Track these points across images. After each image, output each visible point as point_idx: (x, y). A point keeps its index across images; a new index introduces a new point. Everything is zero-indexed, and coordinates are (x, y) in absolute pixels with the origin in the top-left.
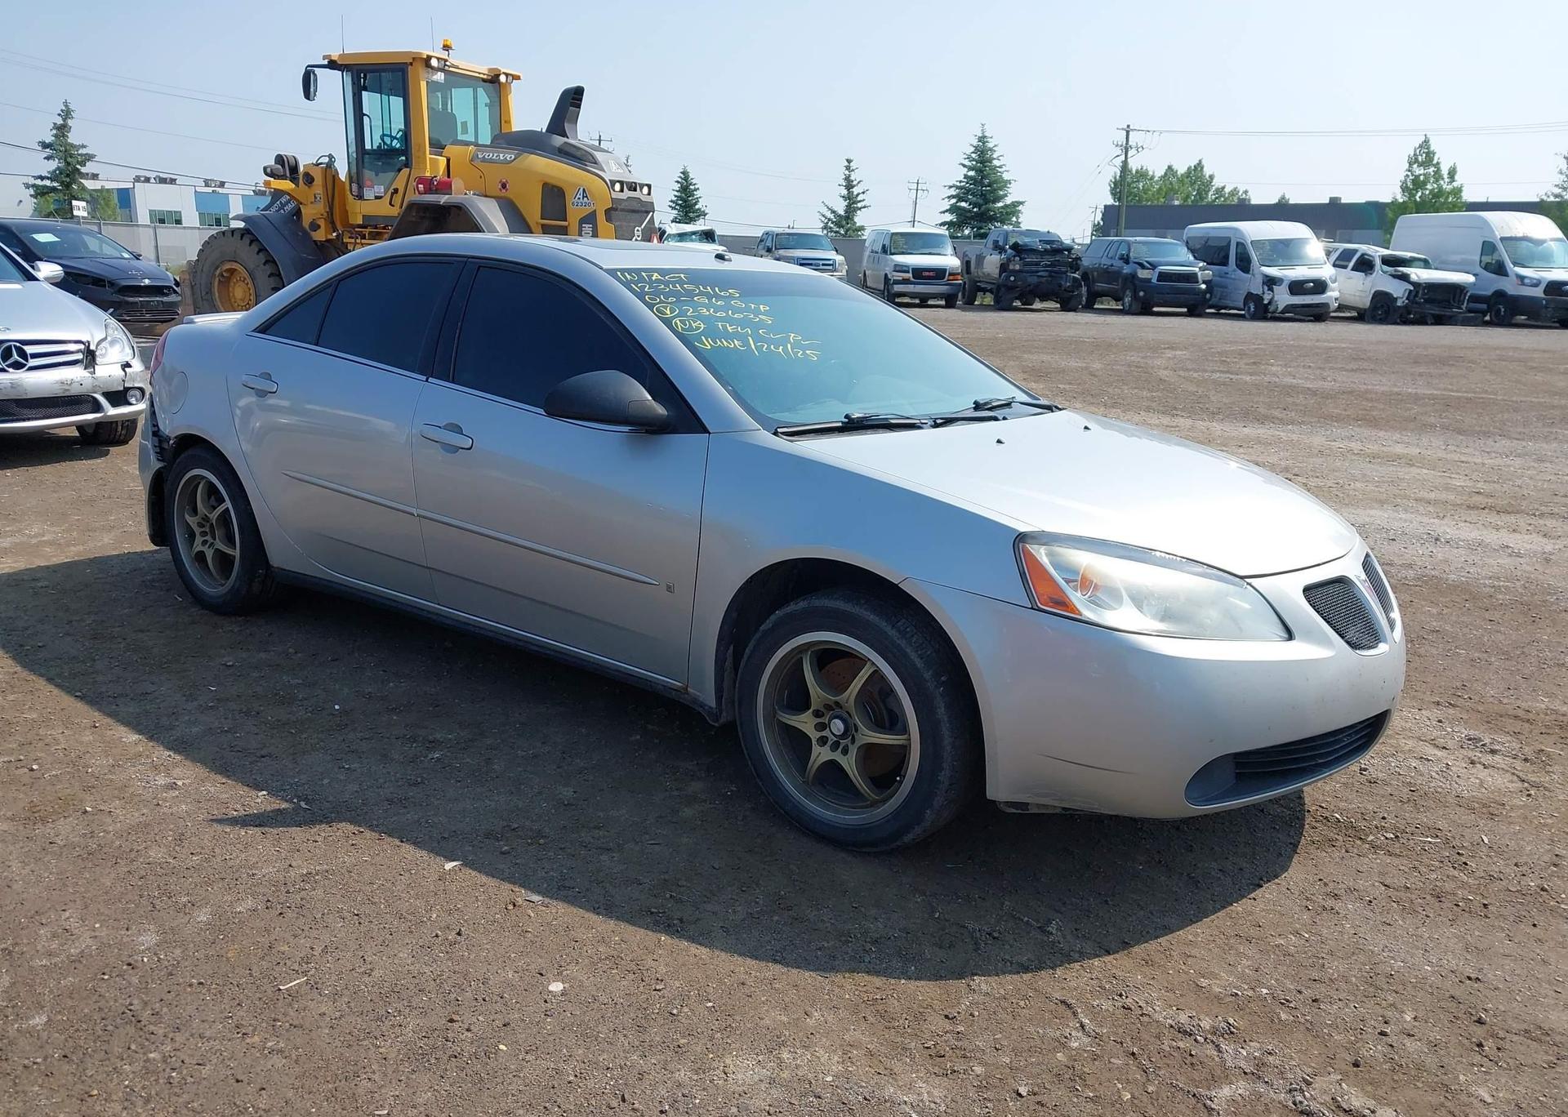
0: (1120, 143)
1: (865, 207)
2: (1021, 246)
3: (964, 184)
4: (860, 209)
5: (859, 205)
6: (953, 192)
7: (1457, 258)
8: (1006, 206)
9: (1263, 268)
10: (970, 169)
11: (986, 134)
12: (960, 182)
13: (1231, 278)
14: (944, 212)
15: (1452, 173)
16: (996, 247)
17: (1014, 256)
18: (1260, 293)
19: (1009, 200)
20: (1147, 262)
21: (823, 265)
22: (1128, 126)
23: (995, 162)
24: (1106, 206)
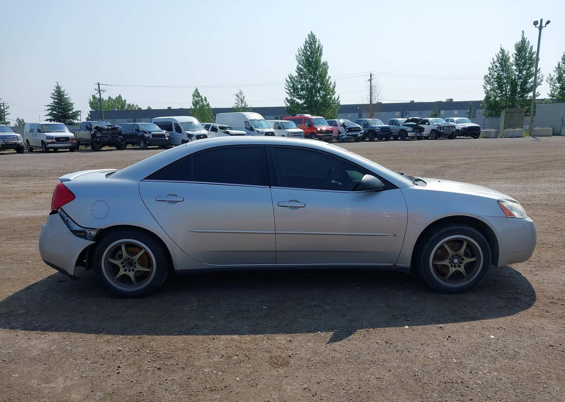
0: (97, 89)
1: (8, 114)
2: (100, 127)
3: (54, 105)
4: (6, 115)
5: (5, 113)
6: (49, 108)
7: (237, 126)
8: (73, 113)
9: (186, 131)
10: (55, 99)
11: (59, 86)
12: (52, 104)
13: (175, 135)
14: (47, 115)
15: (206, 99)
16: (88, 128)
17: (98, 131)
18: (187, 140)
19: (74, 111)
20: (147, 131)
21: (12, 138)
22: (98, 83)
23: (65, 96)
24: (90, 112)
